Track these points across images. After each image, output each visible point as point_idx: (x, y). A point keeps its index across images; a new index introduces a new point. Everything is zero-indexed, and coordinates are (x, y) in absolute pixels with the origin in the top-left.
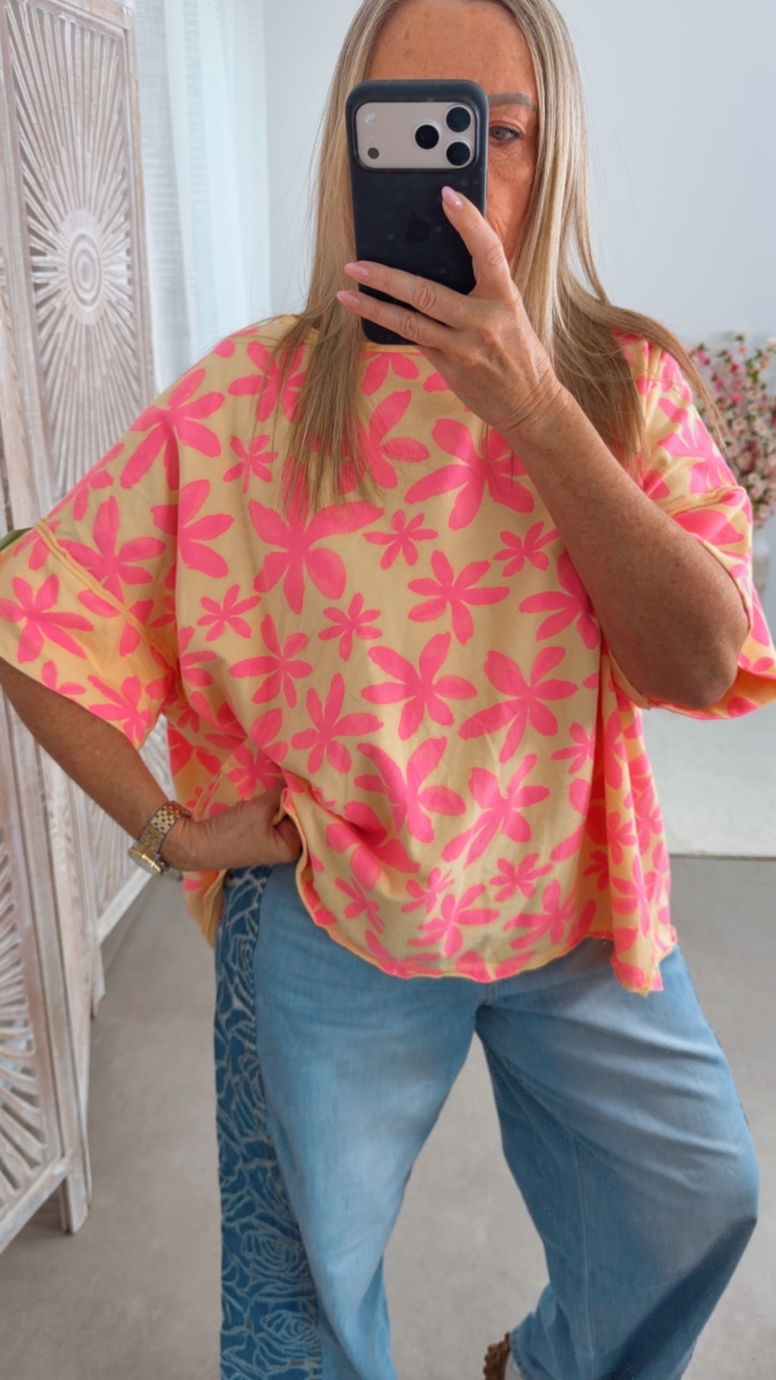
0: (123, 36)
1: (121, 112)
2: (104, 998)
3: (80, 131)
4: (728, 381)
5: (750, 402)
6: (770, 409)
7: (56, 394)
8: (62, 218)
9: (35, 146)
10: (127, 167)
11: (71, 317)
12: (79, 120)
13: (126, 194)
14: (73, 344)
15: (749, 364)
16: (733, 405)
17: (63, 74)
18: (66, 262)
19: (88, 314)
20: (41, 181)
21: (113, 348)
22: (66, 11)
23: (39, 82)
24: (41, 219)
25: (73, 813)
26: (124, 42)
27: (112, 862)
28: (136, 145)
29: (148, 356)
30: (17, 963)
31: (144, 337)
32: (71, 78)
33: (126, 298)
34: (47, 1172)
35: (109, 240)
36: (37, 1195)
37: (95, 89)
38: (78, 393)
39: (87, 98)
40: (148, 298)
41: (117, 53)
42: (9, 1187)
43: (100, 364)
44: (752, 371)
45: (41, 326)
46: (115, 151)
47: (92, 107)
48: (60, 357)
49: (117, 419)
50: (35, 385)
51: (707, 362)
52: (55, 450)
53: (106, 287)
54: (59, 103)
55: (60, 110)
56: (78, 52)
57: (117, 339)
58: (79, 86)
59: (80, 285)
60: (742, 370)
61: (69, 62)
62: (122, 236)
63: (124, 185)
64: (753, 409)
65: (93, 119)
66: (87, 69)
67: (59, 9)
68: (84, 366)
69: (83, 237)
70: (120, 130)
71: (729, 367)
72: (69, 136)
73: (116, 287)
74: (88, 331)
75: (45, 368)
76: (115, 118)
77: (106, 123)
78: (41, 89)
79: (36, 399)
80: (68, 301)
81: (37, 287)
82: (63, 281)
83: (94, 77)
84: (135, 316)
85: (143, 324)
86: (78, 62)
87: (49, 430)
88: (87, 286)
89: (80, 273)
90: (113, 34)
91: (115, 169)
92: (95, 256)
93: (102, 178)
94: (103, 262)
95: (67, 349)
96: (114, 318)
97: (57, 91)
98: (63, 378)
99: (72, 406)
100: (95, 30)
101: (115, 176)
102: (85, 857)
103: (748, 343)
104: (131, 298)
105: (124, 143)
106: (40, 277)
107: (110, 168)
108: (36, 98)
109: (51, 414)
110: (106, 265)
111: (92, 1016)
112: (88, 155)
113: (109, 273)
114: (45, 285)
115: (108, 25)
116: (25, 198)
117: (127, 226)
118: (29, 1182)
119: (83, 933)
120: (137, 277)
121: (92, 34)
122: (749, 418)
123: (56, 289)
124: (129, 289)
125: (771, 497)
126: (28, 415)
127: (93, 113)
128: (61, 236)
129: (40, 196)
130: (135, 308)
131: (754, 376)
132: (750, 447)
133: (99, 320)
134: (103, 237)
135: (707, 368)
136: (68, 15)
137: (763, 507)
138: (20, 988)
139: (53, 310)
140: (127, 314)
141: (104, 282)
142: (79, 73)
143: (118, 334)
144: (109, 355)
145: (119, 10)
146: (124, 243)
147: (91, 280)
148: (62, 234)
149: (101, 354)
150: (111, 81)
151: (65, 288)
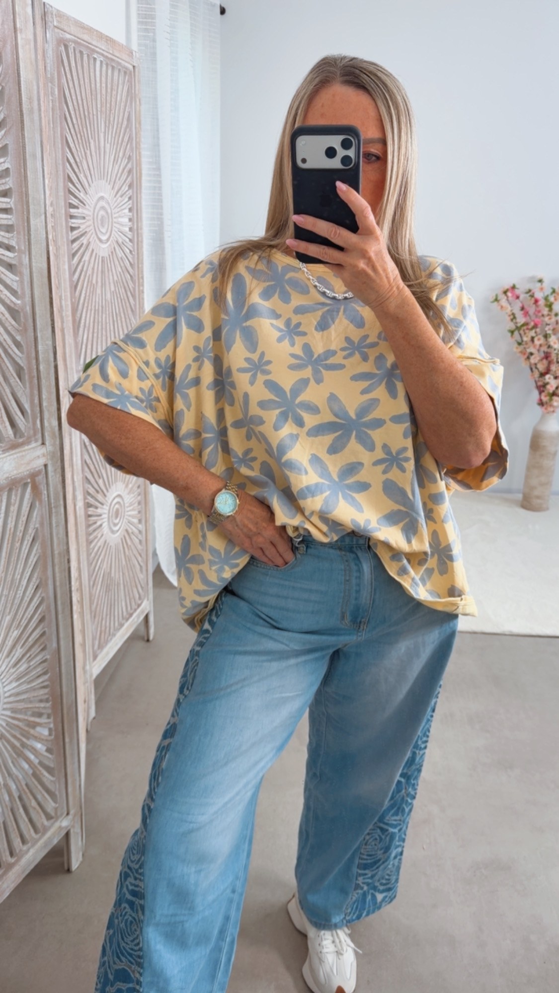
0: (133, 70)
1: (129, 119)
3: (103, 130)
4: (532, 310)
5: (546, 325)
7: (81, 301)
8: (89, 185)
9: (75, 138)
10: (131, 154)
11: (93, 250)
12: (103, 123)
13: (130, 172)
14: (93, 269)
15: (546, 298)
16: (535, 327)
17: (94, 93)
18: (91, 214)
19: (103, 250)
20: (78, 160)
21: (118, 273)
22: (98, 52)
23: (79, 98)
24: (77, 185)
26: (133, 74)
28: (138, 141)
30: (45, 673)
32: (99, 96)
33: (127, 240)
34: (57, 824)
35: (118, 201)
36: (50, 839)
37: (113, 104)
38: (95, 303)
39: (108, 109)
40: (142, 241)
41: (128, 81)
42: (32, 831)
43: (110, 283)
45: (74, 255)
46: (124, 144)
47: (111, 115)
48: (85, 276)
50: (69, 294)
51: (517, 297)
52: (80, 339)
53: (116, 232)
54: (91, 112)
55: (91, 116)
56: (104, 79)
57: (121, 267)
58: (104, 100)
59: (99, 229)
60: (542, 302)
61: (98, 85)
62: (127, 199)
63: (129, 166)
65: (112, 122)
66: (109, 90)
67: (94, 51)
68: (100, 284)
69: (102, 198)
70: (128, 130)
71: (533, 301)
72: (96, 132)
73: (121, 233)
74: (103, 261)
75: (75, 283)
76: (125, 122)
77: (119, 126)
78: (80, 102)
79: (69, 303)
80: (91, 240)
81: (73, 229)
82: (89, 226)
83: (113, 95)
84: (133, 253)
85: (138, 258)
86: (104, 85)
87: (76, 325)
88: (104, 230)
89: (99, 222)
90: (126, 68)
91: (124, 155)
92: (109, 211)
93: (115, 160)
94: (114, 216)
95: (89, 272)
97: (90, 104)
98: (86, 291)
99: (91, 310)
100: (115, 66)
101: (124, 160)
102: (87, 616)
103: (546, 285)
104: (130, 240)
105: (130, 138)
106: (75, 222)
107: (121, 155)
108: (77, 108)
109: (78, 315)
110: (115, 218)
111: (87, 729)
112: (108, 146)
113: (118, 223)
114: (79, 228)
115: (123, 63)
116: (67, 171)
117: (130, 191)
118: (46, 830)
119: (84, 669)
120: (135, 227)
121: (113, 67)
122: (546, 336)
123: (84, 232)
124: (130, 235)
126: (64, 314)
127: (112, 119)
128: (88, 196)
129: (77, 170)
130: (133, 247)
132: (547, 356)
133: (110, 254)
134: (115, 199)
135: (517, 301)
136: (99, 55)
138: (46, 691)
139: (83, 244)
140: (128, 251)
141: (114, 228)
142: (104, 92)
143: (122, 265)
144: (116, 278)
145: (131, 53)
146: (128, 203)
147: (106, 226)
148: (90, 196)
149: (111, 277)
150: (124, 99)
151: (90, 231)
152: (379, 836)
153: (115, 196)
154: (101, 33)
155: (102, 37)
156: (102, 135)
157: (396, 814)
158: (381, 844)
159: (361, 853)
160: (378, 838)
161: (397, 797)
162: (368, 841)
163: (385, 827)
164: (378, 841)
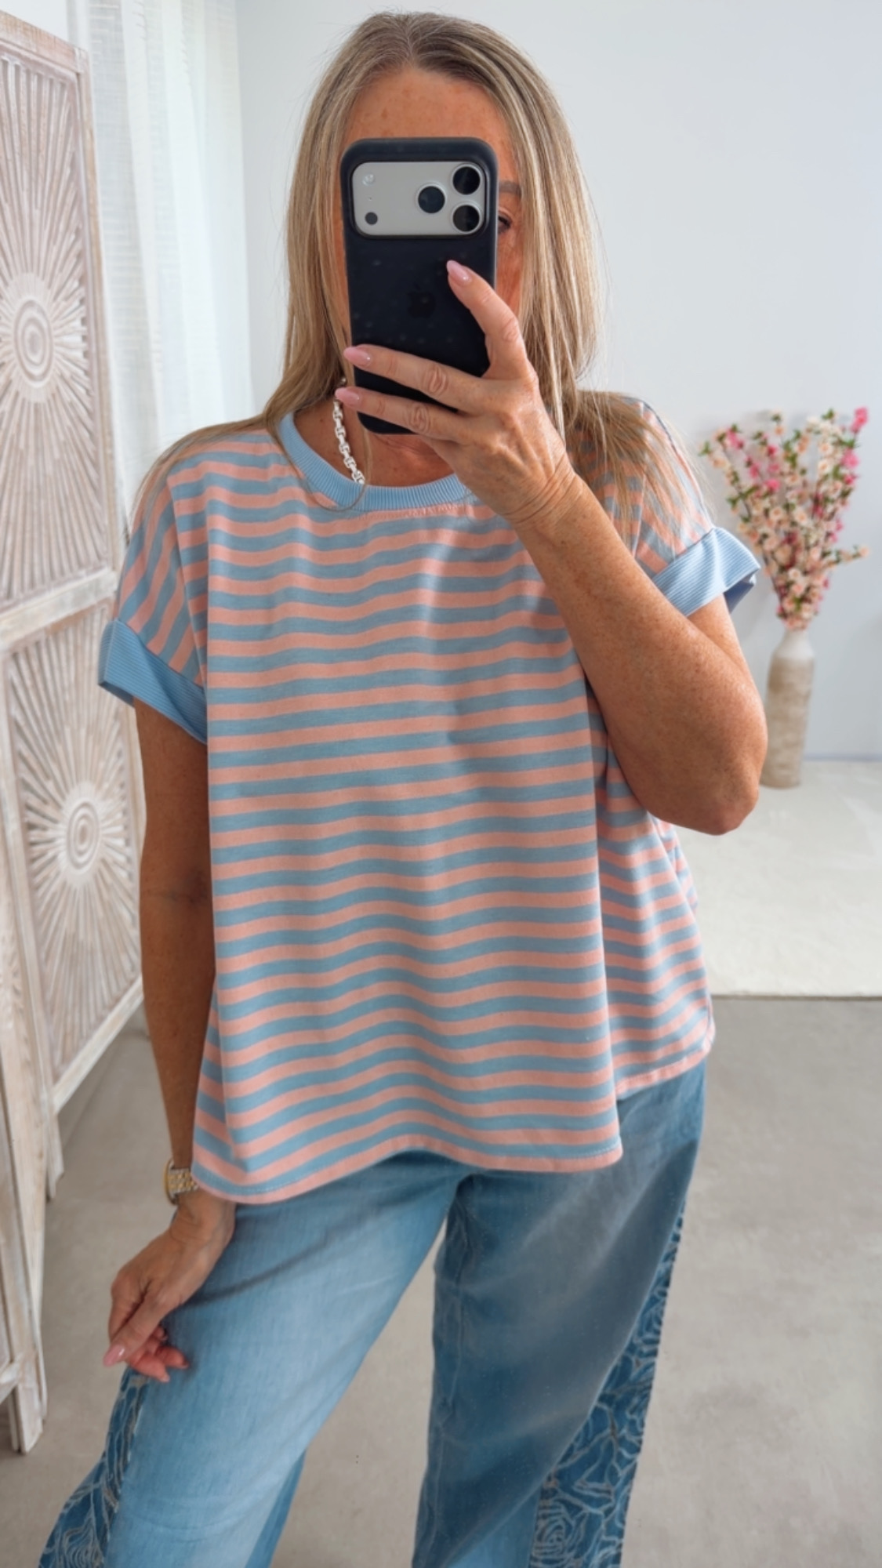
0: (76, 81)
1: (73, 165)
2: (62, 1176)
3: (26, 185)
4: (764, 465)
5: (789, 489)
6: (811, 496)
8: (6, 283)
10: (81, 227)
11: (17, 394)
12: (25, 173)
13: (80, 256)
14: (19, 426)
15: (787, 446)
16: (770, 492)
17: (6, 121)
18: (10, 331)
19: (37, 391)
21: (66, 429)
22: (9, 52)
25: (23, 961)
26: (76, 86)
27: (69, 1019)
28: (91, 201)
29: (108, 439)
31: (102, 416)
32: (16, 127)
33: (81, 373)
35: (61, 307)
37: (42, 138)
38: (26, 480)
39: (34, 148)
40: (107, 374)
41: (68, 99)
43: (51, 447)
44: (790, 455)
46: (67, 209)
47: (40, 159)
48: (5, 438)
49: (71, 509)
51: (741, 445)
53: (59, 360)
56: (23, 97)
57: (72, 420)
58: (25, 134)
59: (27, 358)
60: (780, 453)
61: (13, 108)
62: (76, 303)
63: (78, 246)
64: (792, 497)
65: (41, 171)
66: (34, 116)
68: (32, 450)
69: (30, 304)
70: (72, 185)
71: (765, 450)
72: (14, 191)
73: (69, 360)
74: (37, 411)
76: (67, 171)
77: (56, 177)
80: (13, 376)
82: (8, 353)
83: (42, 125)
84: (92, 393)
85: (102, 404)
86: (24, 108)
88: (36, 359)
89: (27, 345)
90: (64, 78)
91: (67, 227)
92: (45, 325)
93: (52, 238)
94: (54, 333)
95: (13, 430)
96: (67, 395)
98: (8, 463)
100: (43, 73)
101: (68, 235)
102: (38, 1014)
103: (785, 423)
104: (87, 373)
105: (77, 199)
107: (62, 227)
110: (57, 336)
111: (48, 1198)
112: (36, 213)
113: (62, 345)
115: (58, 68)
117: (82, 290)
119: (36, 1101)
120: (94, 350)
121: (40, 77)
122: (788, 507)
123: (1, 362)
124: (84, 363)
125: (814, 595)
127: (41, 166)
128: (4, 302)
130: (92, 384)
131: (792, 459)
132: (790, 539)
133: (50, 397)
134: (54, 305)
135: (741, 451)
136: (12, 57)
137: (805, 606)
140: (82, 391)
141: (55, 354)
142: (24, 120)
143: (72, 414)
144: (62, 438)
145: (71, 52)
146: (78, 311)
147: (40, 352)
148: (7, 301)
149: (53, 436)
150: (62, 130)
151: (10, 362)
152: (564, 1520)
153: (55, 298)
154: (15, 18)
155: (15, 25)
156: (24, 195)
157: (598, 1476)
158: (570, 1536)
159: (532, 1558)
160: (564, 1527)
161: (596, 1440)
162: (543, 1531)
163: (577, 1502)
164: (564, 1531)
